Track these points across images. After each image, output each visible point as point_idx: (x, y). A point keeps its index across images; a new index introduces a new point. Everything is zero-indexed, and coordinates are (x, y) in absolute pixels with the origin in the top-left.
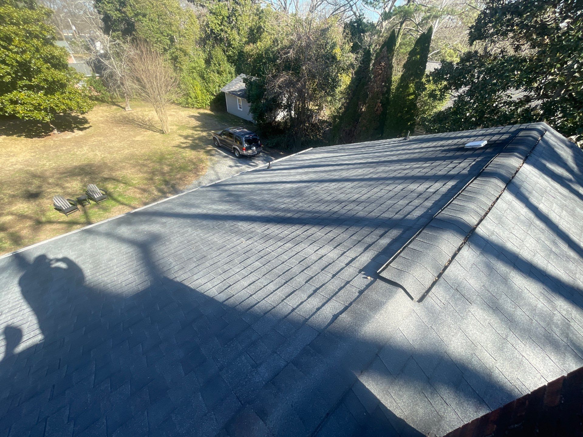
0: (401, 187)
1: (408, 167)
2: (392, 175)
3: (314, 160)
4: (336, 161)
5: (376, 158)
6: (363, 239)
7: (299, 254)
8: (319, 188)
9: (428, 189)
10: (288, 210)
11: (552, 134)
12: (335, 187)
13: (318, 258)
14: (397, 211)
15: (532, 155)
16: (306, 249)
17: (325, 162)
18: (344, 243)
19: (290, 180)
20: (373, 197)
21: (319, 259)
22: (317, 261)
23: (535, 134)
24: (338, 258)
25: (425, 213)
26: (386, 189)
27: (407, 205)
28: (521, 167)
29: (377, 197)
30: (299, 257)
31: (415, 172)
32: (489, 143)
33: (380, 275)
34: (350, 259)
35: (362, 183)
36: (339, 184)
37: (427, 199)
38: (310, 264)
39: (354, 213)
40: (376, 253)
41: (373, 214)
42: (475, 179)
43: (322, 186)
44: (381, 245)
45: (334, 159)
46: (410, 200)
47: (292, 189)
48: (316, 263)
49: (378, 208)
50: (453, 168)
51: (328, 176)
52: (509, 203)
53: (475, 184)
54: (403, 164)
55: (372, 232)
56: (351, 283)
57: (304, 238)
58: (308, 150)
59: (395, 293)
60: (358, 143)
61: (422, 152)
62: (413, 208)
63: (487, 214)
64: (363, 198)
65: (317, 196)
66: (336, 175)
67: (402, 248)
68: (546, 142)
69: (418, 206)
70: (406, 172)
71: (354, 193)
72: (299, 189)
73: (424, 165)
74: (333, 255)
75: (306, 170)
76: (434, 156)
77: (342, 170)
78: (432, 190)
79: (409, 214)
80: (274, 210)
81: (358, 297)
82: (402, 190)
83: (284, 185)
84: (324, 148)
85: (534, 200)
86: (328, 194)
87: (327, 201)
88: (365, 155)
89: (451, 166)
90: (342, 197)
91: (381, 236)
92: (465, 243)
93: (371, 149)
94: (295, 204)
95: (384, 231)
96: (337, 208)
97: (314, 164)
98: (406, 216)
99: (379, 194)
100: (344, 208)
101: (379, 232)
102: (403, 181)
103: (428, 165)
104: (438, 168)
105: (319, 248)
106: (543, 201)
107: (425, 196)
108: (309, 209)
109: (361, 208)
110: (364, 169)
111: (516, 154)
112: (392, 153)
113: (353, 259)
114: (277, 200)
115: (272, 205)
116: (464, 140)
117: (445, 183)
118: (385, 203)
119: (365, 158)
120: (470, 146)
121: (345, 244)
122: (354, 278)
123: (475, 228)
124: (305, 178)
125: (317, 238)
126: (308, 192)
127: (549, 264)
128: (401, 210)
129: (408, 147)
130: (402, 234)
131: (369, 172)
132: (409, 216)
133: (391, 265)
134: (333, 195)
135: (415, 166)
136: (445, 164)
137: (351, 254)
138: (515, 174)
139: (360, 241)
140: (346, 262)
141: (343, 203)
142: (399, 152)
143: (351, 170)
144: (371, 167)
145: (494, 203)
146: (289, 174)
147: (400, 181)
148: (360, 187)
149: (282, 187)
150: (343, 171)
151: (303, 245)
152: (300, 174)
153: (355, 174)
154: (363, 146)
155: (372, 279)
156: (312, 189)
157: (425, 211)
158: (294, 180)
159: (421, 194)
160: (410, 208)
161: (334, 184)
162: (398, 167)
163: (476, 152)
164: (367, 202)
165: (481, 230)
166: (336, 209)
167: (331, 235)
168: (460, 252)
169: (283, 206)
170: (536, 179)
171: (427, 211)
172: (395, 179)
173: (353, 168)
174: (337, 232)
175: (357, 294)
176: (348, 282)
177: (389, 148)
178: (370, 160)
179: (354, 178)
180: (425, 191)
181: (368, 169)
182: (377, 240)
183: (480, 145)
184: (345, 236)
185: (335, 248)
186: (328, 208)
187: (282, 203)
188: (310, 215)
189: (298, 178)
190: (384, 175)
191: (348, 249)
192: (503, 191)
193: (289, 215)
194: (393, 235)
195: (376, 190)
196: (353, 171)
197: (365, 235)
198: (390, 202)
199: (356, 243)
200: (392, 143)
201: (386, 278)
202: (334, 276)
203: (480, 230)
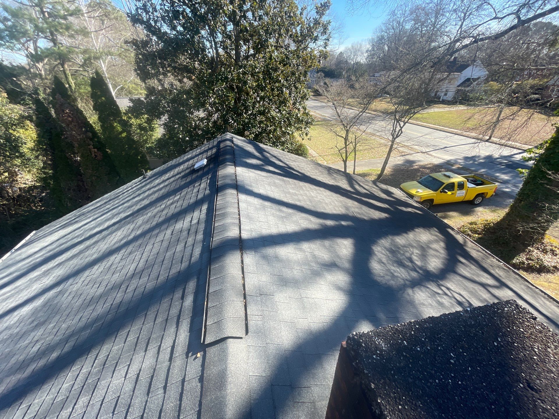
0: (169, 232)
1: (163, 206)
2: (154, 223)
3: (49, 248)
4: (81, 235)
5: (128, 210)
6: (168, 314)
7: (105, 401)
8: (79, 285)
9: (191, 222)
10: (50, 349)
11: (237, 138)
12: (100, 270)
13: (134, 382)
14: (181, 259)
15: (236, 159)
16: (111, 385)
17: (66, 242)
18: (152, 336)
19: (25, 298)
20: (151, 258)
21: (136, 383)
22: (135, 387)
23: (228, 143)
24: (157, 361)
25: (203, 247)
26: (157, 241)
27: (185, 249)
28: (236, 171)
29: (154, 255)
30: (108, 405)
31: (173, 210)
32: (208, 159)
33: (206, 343)
34: (169, 349)
35: (130, 248)
36: (104, 263)
37: (196, 232)
38: (129, 400)
39: (141, 290)
40: (189, 320)
41: (162, 278)
42: (217, 196)
43: (82, 279)
44: (188, 308)
45: (78, 233)
46: (185, 241)
47: (35, 312)
48: (135, 392)
49: (163, 268)
50: (198, 192)
51: (82, 261)
52: (246, 202)
53: (220, 201)
54: (158, 205)
55: (172, 299)
56: (186, 379)
57: (99, 371)
58: (28, 237)
59: (227, 348)
60: (98, 200)
61: (167, 186)
62: (191, 248)
63: (240, 219)
64: (141, 265)
65: (82, 297)
66: (93, 254)
67: (206, 298)
68: (237, 146)
69: (194, 244)
70: (165, 212)
71: (128, 265)
72: (49, 304)
73: (175, 199)
74: (149, 361)
75: (44, 268)
76: (178, 186)
77: (96, 242)
78: (195, 221)
79: (191, 257)
80: (22, 366)
81: (202, 387)
82: (172, 234)
83: (16, 313)
84: (53, 223)
85: (256, 190)
86: (97, 286)
87: (101, 296)
88: (114, 211)
89: (195, 190)
90: (116, 278)
91: (183, 298)
92: (242, 254)
93: (117, 202)
94: (55, 330)
95: (182, 290)
96: (119, 297)
97: (51, 253)
98: (190, 260)
99: (155, 251)
100: (128, 291)
101: (178, 295)
102: (167, 224)
103: (178, 197)
104: (188, 197)
105: (126, 368)
106: (260, 187)
107: (193, 230)
108: (81, 324)
109: (146, 279)
110: (123, 229)
111: (228, 163)
112: (141, 197)
113: (173, 347)
114: (18, 346)
115: (13, 361)
116: (191, 162)
117: (201, 209)
118: (166, 258)
119: (116, 215)
120: (198, 167)
121: (154, 336)
122: (186, 370)
123: (240, 237)
124: (48, 281)
125: (117, 356)
126: (65, 300)
127: (287, 226)
128: (183, 256)
129: (152, 185)
130: (198, 282)
131: (130, 231)
132: (193, 258)
133: (208, 323)
134: (104, 284)
135: (168, 203)
136: (190, 191)
137: (167, 343)
138: (236, 178)
139: (167, 320)
140: (168, 357)
141: (122, 286)
142: (147, 194)
143: (108, 238)
144: (129, 223)
145: (239, 208)
146: (17, 290)
147: (166, 226)
148: (130, 253)
149: (16, 319)
150: (99, 243)
151: (103, 383)
152: (36, 281)
153: (115, 240)
154: (105, 201)
155: (202, 353)
156: (69, 291)
157: (202, 245)
158: (33, 294)
159: (189, 230)
160: (188, 250)
161: (96, 267)
162: (154, 210)
163: (205, 171)
164: (148, 268)
165: (245, 235)
166: (118, 300)
167: (132, 338)
168: (244, 263)
169: (35, 349)
170: (247, 174)
171: (203, 245)
172: (159, 225)
173: (109, 235)
174: (137, 327)
175: (199, 384)
176: (183, 381)
177: (134, 192)
178: (123, 215)
179: (117, 246)
180: (191, 225)
181: (127, 227)
182: (182, 305)
183: (204, 164)
184: (148, 326)
185: (146, 351)
186: (108, 305)
187: (32, 345)
188: (88, 331)
189: (37, 287)
190: (147, 227)
191: (160, 339)
192: (238, 195)
193: (55, 355)
194: (192, 289)
195: (149, 247)
196: (112, 238)
197: (168, 308)
198: (169, 254)
199: (164, 325)
200: (134, 186)
201: (212, 341)
202: (165, 388)
203: (243, 234)
